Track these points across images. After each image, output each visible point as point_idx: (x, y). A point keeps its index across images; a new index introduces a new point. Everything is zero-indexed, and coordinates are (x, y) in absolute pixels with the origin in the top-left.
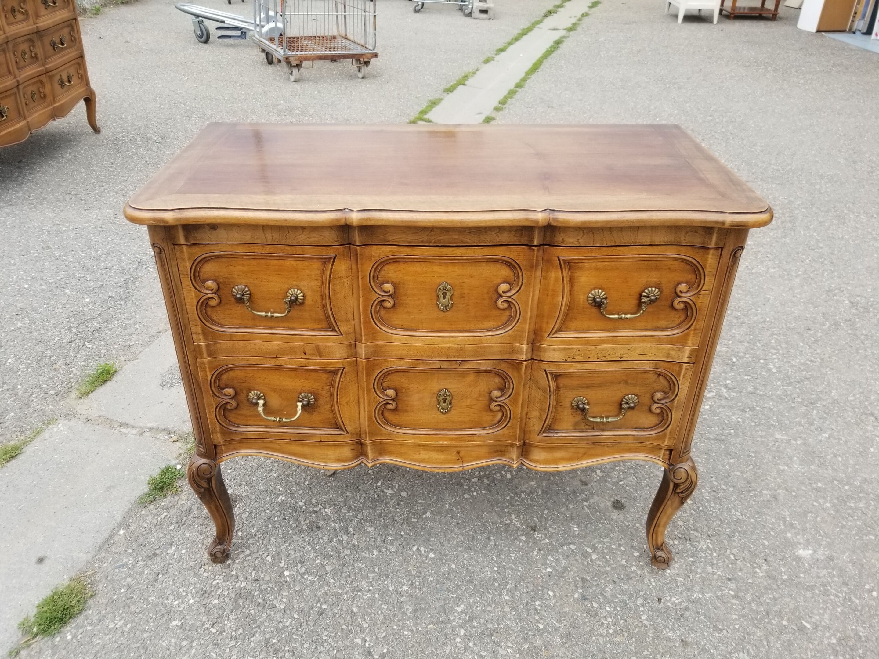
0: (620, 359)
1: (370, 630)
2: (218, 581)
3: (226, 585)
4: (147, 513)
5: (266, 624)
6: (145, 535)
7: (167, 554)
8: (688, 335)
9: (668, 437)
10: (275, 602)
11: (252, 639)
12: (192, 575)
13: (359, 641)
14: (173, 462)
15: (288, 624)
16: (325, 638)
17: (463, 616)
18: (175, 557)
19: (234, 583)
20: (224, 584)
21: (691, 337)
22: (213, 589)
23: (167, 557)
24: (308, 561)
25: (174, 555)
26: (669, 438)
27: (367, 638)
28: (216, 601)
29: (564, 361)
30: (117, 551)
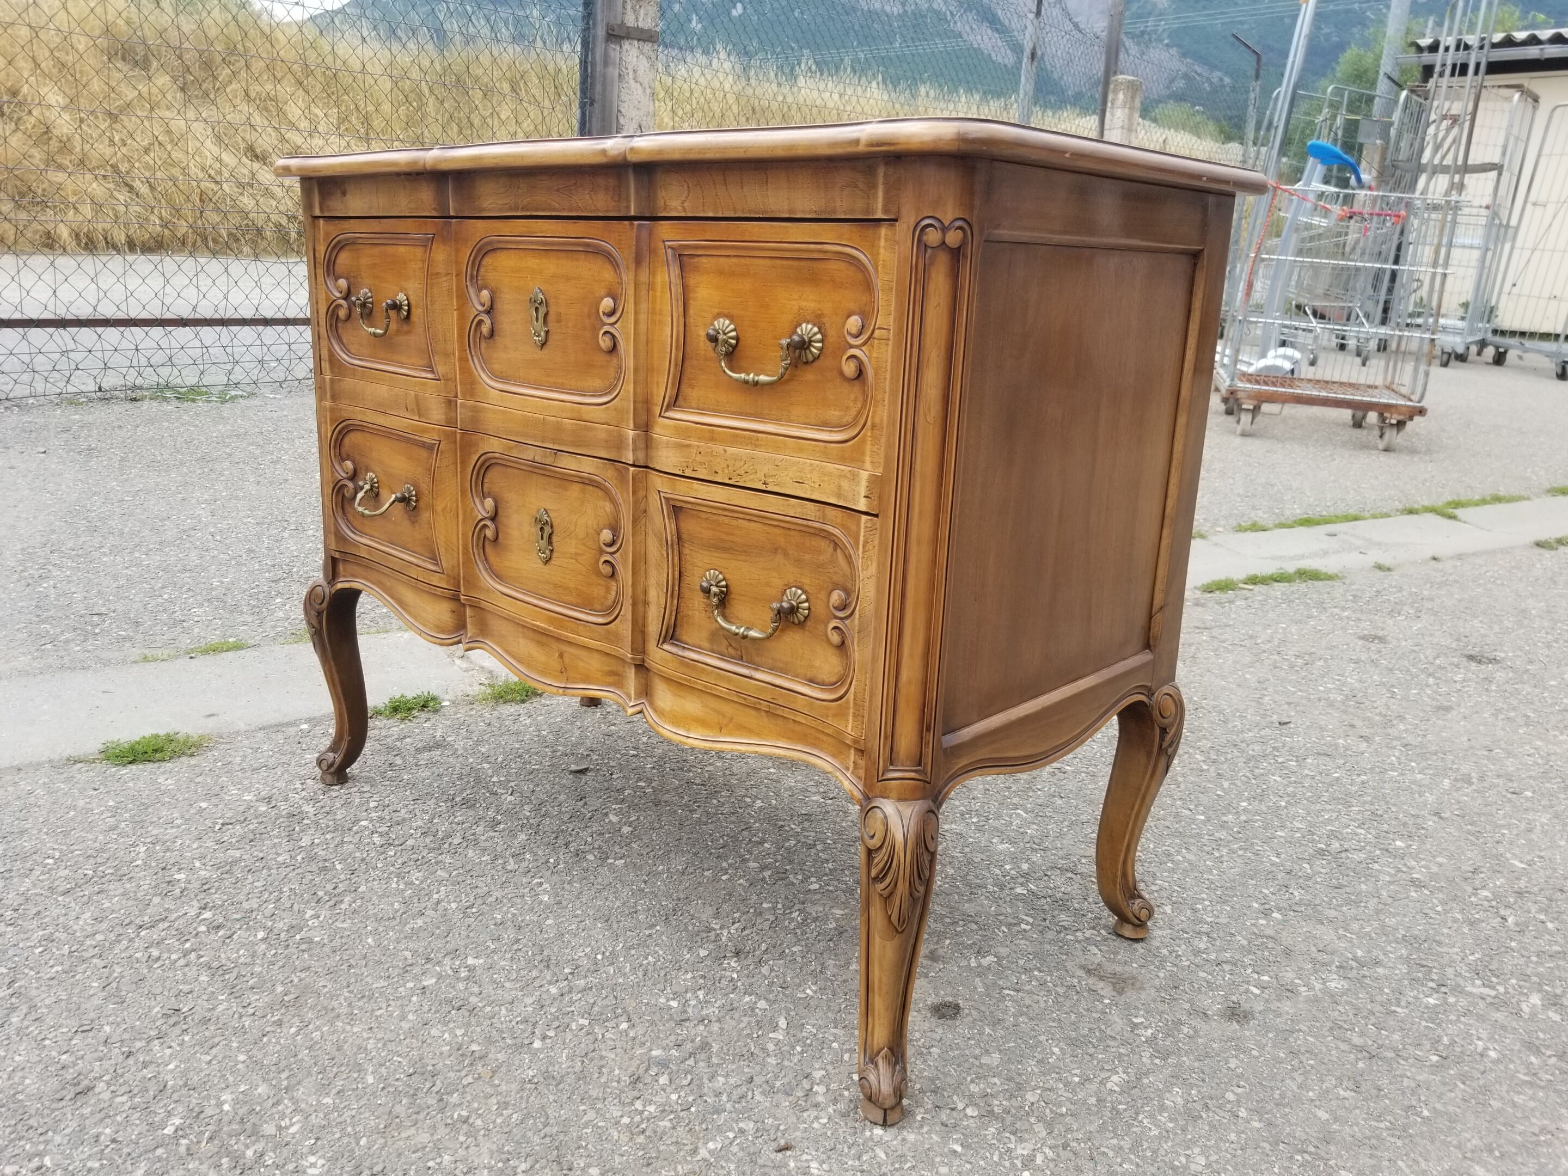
0: (763, 487)
1: (340, 913)
2: (297, 796)
3: (296, 803)
8: (863, 441)
9: (851, 711)
10: (307, 837)
13: (310, 914)
15: (280, 859)
17: (463, 970)
19: (305, 805)
21: (868, 447)
22: (280, 799)
24: (404, 826)
26: (855, 716)
27: (323, 916)
28: (264, 809)
29: (680, 473)
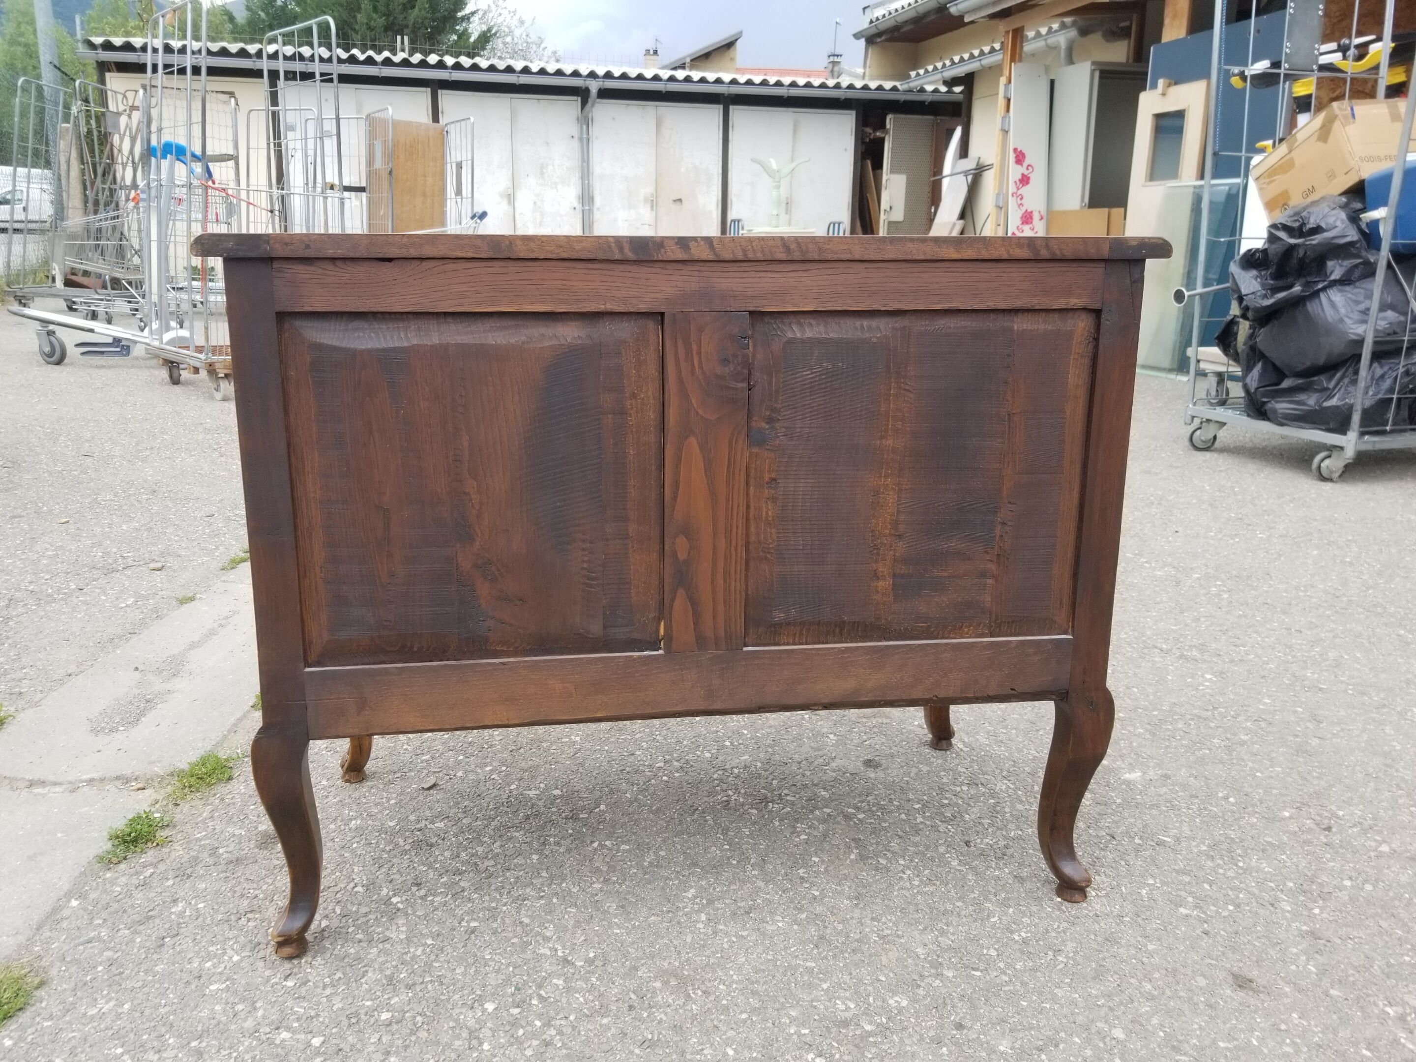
1: (559, 937)
4: (117, 875)
6: (121, 899)
10: (387, 933)
11: (363, 980)
14: (147, 811)
17: (698, 900)
18: (188, 913)
24: (426, 882)
27: (556, 946)
30: (73, 926)
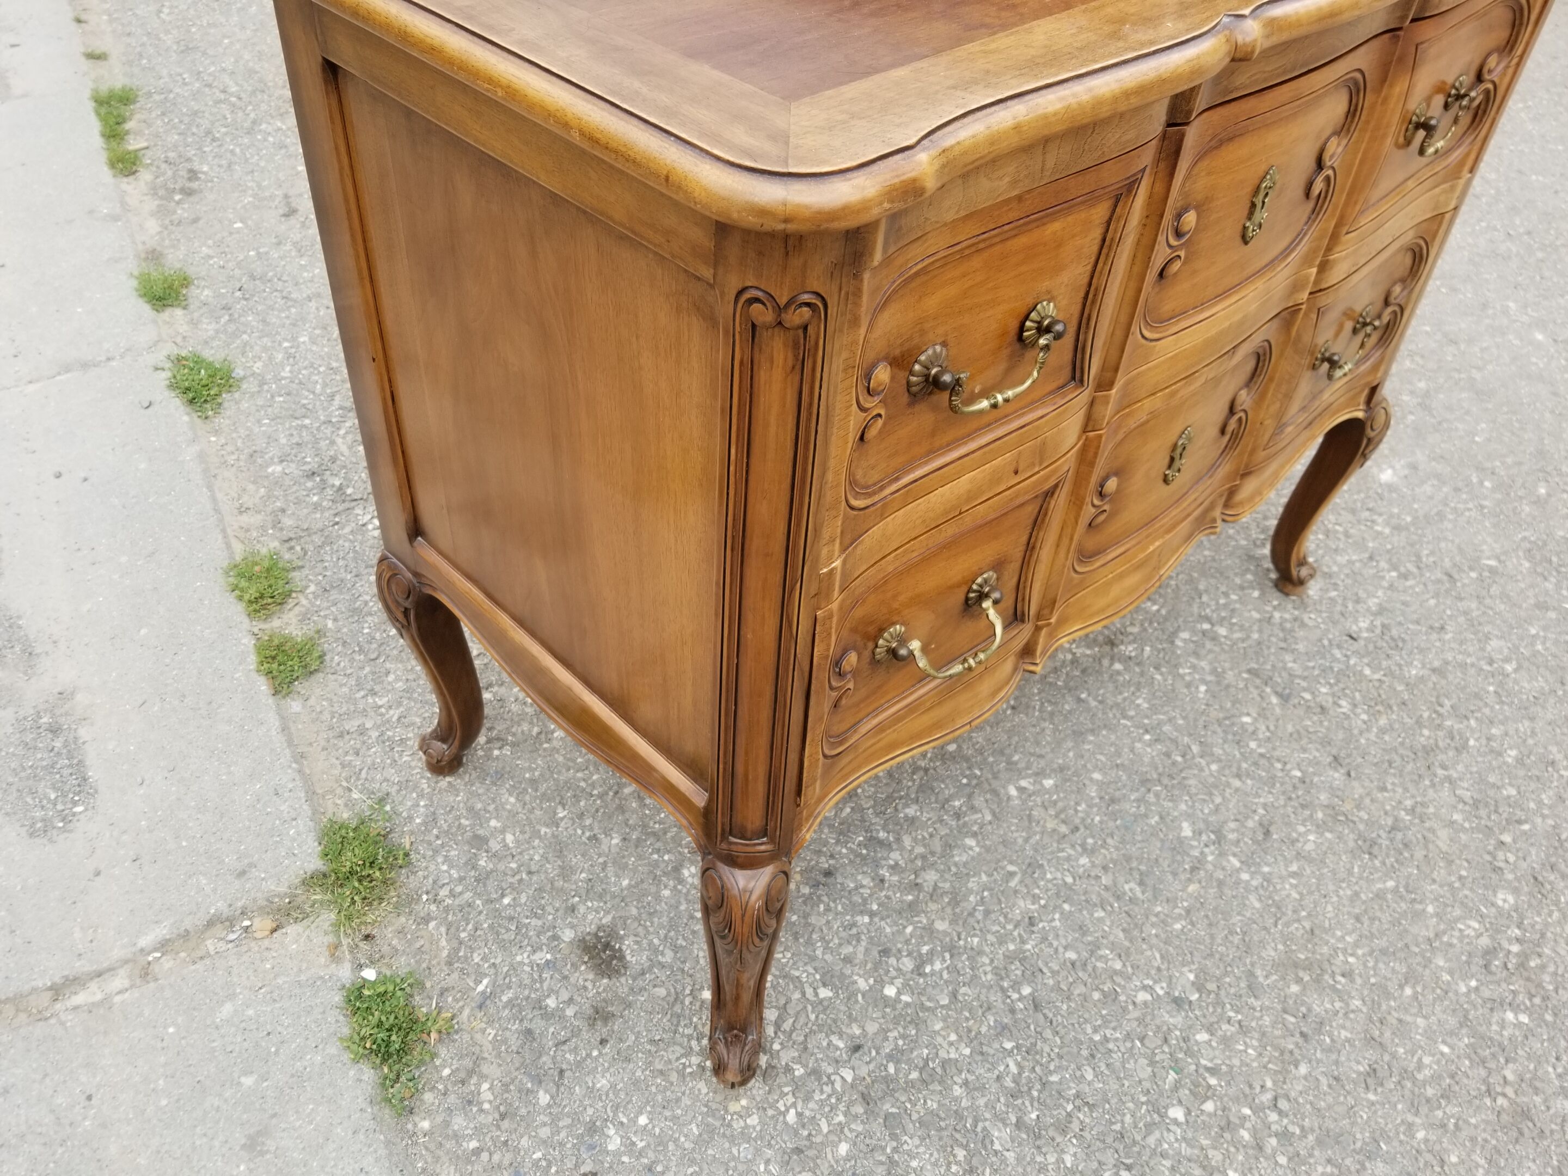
1: (1133, 967)
2: (792, 1111)
3: (822, 1103)
4: (439, 1119)
5: (981, 1102)
7: (617, 1154)
10: (943, 1054)
11: (997, 1147)
12: (727, 1145)
13: (1142, 996)
14: (345, 973)
15: (1013, 1069)
16: (1097, 1038)
17: (1204, 837)
18: (641, 1145)
19: (827, 1089)
20: (812, 1105)
22: (805, 1133)
23: (625, 1159)
24: (893, 941)
25: (634, 1144)
27: (1145, 982)
28: (843, 1148)
29: (1346, 275)
